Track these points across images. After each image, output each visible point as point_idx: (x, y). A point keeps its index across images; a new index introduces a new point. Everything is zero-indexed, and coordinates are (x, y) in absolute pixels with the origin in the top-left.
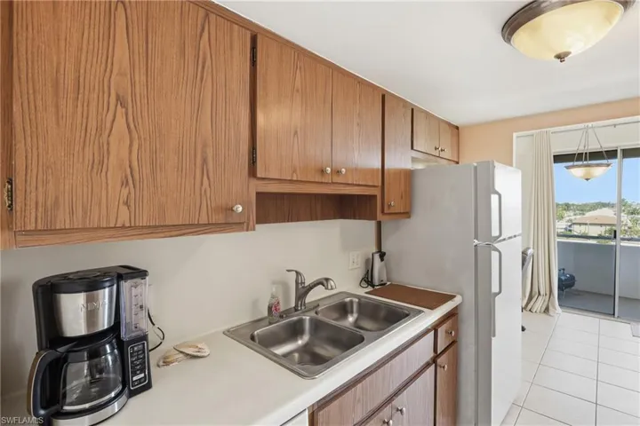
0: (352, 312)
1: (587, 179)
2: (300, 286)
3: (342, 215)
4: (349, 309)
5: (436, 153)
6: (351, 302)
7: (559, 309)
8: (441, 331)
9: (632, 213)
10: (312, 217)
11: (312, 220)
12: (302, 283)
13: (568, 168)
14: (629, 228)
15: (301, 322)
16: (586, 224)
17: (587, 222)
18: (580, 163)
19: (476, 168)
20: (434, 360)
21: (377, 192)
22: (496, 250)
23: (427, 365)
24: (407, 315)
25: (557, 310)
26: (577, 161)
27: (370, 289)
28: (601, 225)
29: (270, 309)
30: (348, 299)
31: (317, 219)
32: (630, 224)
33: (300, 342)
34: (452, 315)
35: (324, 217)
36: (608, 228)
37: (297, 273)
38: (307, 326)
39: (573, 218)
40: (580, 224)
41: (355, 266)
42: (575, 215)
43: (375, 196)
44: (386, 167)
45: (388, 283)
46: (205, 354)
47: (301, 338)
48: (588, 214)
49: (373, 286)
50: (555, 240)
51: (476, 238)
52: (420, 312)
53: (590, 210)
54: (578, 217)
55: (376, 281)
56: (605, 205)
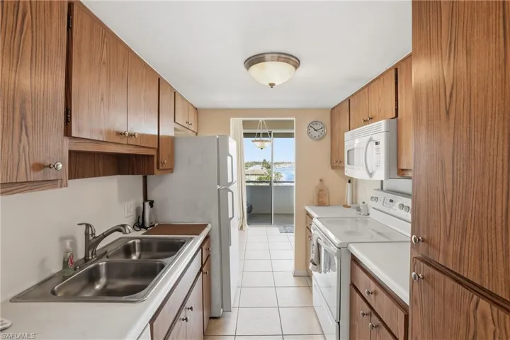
0: (135, 252)
1: (262, 149)
2: (91, 238)
3: (120, 171)
4: (132, 249)
5: (186, 125)
6: (134, 243)
7: (247, 226)
8: (204, 247)
9: (268, 168)
10: (95, 174)
11: (95, 176)
12: (92, 234)
13: (253, 141)
15: (97, 268)
17: (250, 173)
18: (258, 139)
19: (218, 139)
20: (201, 270)
21: (153, 152)
22: (231, 191)
23: (199, 274)
24: (184, 243)
25: (246, 227)
26: (257, 137)
27: (144, 231)
28: (256, 175)
29: (65, 264)
30: (132, 241)
31: (100, 176)
32: (268, 174)
33: (98, 287)
34: (207, 237)
35: (106, 173)
37: (88, 226)
38: (103, 271)
40: (248, 175)
41: (130, 214)
43: (153, 156)
44: (161, 134)
45: (156, 224)
46: (8, 325)
47: (99, 283)
48: (250, 169)
49: (146, 229)
50: (245, 184)
51: (219, 184)
52: (191, 238)
55: (147, 224)
56: (257, 163)
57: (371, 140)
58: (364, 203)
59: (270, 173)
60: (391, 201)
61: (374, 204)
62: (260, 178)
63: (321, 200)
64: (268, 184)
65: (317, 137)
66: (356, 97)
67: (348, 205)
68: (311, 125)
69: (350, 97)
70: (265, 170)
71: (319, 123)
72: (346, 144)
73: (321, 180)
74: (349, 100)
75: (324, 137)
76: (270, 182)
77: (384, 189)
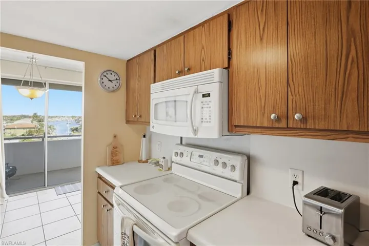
1: (32, 99)
9: (40, 121)
14: (39, 129)
16: (15, 128)
17: (16, 127)
28: (24, 128)
32: (39, 127)
36: (28, 130)
39: (5, 125)
40: (11, 129)
42: (7, 123)
48: (16, 122)
53: (17, 120)
54: (9, 124)
56: (25, 117)
57: (196, 92)
58: (164, 158)
59: (42, 126)
60: (201, 156)
61: (177, 159)
62: (30, 132)
63: (115, 158)
64: (41, 140)
65: (111, 88)
66: (165, 46)
67: (143, 160)
68: (105, 74)
69: (155, 47)
70: (36, 123)
71: (113, 74)
72: (152, 96)
73: (115, 137)
74: (154, 50)
75: (118, 89)
76: (43, 138)
77: (183, 143)
